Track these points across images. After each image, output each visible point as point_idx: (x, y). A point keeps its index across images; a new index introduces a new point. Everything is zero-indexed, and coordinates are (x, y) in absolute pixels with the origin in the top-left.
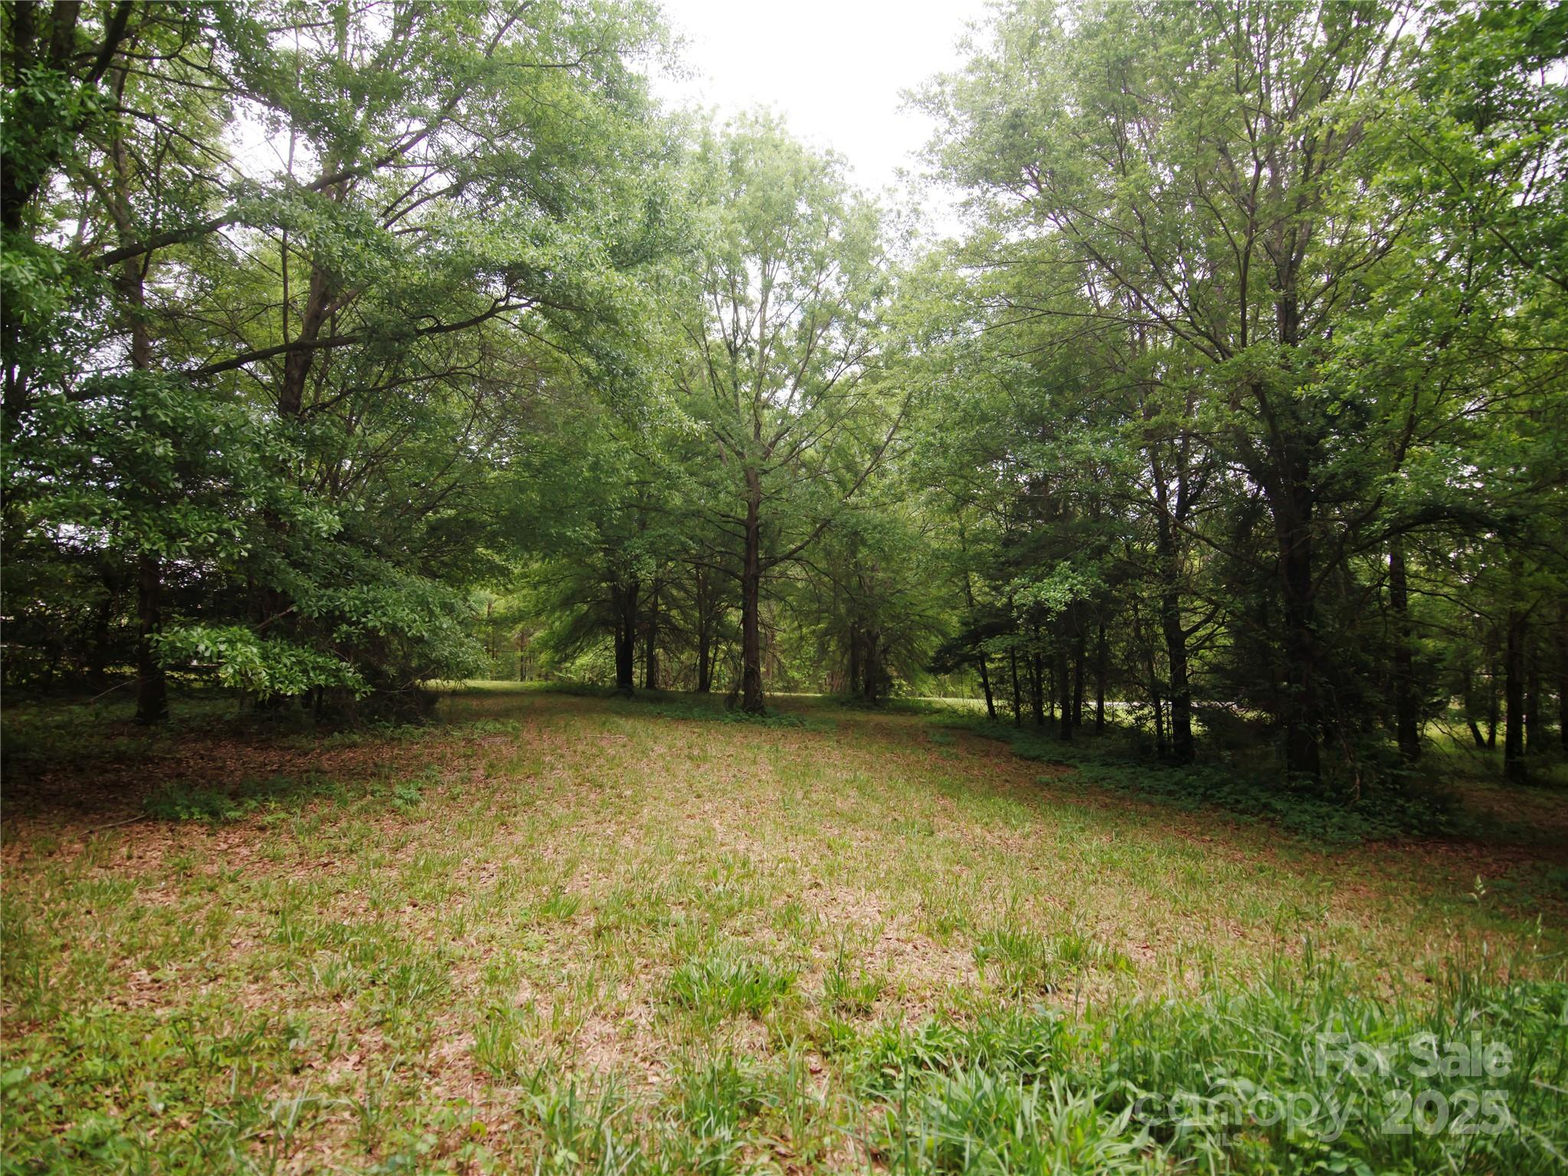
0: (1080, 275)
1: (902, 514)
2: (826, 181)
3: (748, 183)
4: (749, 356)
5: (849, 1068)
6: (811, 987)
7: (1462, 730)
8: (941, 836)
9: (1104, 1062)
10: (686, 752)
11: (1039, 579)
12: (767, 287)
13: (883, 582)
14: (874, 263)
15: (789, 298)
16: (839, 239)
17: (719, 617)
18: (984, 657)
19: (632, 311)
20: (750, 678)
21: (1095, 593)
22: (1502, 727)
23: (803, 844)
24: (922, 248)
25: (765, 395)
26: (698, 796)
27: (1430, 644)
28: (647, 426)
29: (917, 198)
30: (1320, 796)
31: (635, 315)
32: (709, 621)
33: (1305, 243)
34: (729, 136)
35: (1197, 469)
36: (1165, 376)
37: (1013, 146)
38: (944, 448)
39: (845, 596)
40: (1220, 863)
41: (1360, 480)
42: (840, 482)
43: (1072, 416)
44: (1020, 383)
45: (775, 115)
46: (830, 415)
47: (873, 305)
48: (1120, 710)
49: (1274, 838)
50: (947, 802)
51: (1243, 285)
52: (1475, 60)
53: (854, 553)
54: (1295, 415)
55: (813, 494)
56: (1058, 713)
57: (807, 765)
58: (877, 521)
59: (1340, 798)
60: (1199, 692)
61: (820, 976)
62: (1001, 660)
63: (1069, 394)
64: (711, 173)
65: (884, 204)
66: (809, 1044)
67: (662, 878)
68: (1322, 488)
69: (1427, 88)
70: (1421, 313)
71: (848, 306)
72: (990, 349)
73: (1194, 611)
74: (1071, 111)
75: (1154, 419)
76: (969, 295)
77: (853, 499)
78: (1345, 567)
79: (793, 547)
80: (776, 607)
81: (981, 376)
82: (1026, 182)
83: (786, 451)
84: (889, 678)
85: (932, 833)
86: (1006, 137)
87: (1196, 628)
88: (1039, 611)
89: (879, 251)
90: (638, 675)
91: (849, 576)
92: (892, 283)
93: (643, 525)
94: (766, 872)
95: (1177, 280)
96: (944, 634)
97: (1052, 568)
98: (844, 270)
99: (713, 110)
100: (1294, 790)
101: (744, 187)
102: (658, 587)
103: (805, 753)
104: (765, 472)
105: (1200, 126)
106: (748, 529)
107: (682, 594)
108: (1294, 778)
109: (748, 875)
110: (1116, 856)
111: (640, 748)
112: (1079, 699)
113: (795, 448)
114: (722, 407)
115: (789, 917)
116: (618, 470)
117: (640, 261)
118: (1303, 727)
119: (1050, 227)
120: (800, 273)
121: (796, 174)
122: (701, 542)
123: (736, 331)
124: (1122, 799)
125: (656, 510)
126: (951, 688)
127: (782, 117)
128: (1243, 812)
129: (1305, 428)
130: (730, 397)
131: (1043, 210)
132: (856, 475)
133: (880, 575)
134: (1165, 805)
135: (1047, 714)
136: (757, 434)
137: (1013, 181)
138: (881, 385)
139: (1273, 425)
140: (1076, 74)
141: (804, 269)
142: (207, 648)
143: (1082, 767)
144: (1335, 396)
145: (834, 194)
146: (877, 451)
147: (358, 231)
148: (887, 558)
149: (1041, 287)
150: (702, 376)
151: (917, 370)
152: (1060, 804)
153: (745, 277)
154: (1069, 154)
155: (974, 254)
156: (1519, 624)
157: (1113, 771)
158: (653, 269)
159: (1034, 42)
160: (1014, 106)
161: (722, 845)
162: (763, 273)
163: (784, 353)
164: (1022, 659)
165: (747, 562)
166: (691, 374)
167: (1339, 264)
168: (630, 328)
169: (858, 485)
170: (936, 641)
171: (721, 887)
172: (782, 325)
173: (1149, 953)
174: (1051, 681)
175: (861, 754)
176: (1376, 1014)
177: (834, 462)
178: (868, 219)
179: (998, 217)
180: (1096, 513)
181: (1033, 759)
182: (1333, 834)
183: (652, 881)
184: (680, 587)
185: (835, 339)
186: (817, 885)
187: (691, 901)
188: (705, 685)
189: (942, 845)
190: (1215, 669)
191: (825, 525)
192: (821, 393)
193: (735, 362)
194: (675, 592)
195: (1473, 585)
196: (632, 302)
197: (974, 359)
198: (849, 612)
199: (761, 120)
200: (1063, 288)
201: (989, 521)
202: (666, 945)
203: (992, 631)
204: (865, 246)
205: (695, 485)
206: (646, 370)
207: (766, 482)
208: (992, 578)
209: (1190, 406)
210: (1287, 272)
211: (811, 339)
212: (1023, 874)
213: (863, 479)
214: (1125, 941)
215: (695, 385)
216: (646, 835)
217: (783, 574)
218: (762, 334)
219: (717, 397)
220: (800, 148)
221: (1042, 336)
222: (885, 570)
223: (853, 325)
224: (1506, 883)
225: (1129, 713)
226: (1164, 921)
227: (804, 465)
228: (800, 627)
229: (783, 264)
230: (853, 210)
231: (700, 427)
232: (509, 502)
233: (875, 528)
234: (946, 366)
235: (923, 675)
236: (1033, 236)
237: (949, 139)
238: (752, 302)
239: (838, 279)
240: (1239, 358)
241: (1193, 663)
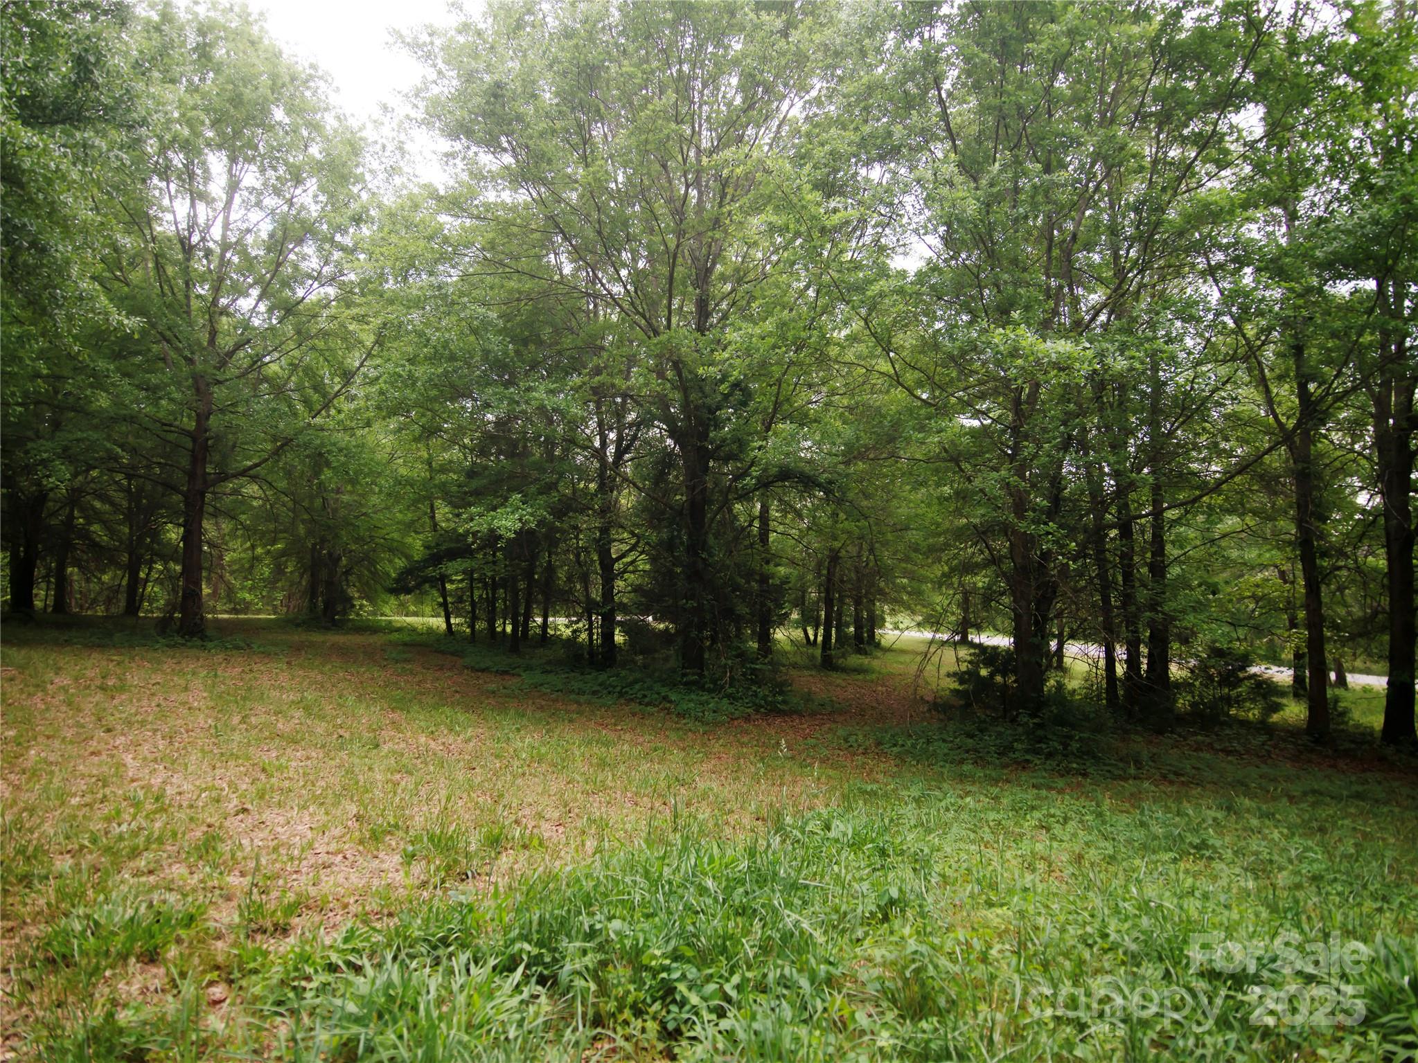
0: (546, 244)
1: (370, 440)
2: (308, 94)
3: (218, 71)
4: (206, 256)
5: (257, 990)
6: (225, 916)
7: (798, 634)
8: (385, 749)
9: (507, 930)
10: (98, 683)
11: (494, 509)
12: (233, 186)
13: (348, 506)
14: (355, 190)
15: (258, 204)
16: (318, 156)
17: (156, 534)
18: (444, 579)
19: (44, 176)
20: (189, 600)
21: (541, 523)
22: (821, 631)
23: (233, 771)
24: (404, 187)
25: (223, 301)
26: (109, 730)
27: (782, 570)
28: (60, 315)
29: (403, 137)
30: (702, 688)
31: (50, 182)
32: (141, 539)
33: (718, 257)
34: (196, 15)
35: (631, 425)
36: (612, 344)
37: (493, 113)
38: (412, 380)
39: (306, 517)
40: (626, 747)
41: (742, 444)
42: (306, 402)
43: (534, 366)
44: (487, 330)
45: (254, 9)
46: (299, 332)
47: (351, 230)
48: (561, 625)
49: (668, 724)
50: (395, 716)
51: (671, 279)
52: (827, 147)
53: (317, 474)
54: (701, 389)
55: (274, 410)
56: (509, 629)
57: (250, 689)
58: (343, 445)
59: (717, 689)
60: (624, 608)
61: (235, 903)
62: (461, 581)
63: (532, 347)
64: (165, 47)
65: (369, 134)
66: (214, 975)
67: (46, 826)
68: (718, 447)
69: (801, 158)
70: (782, 325)
71: (325, 227)
72: (462, 294)
73: (622, 541)
74: (548, 97)
75: (597, 378)
76: (446, 240)
77: (318, 420)
78: (730, 511)
79: (249, 463)
80: (226, 526)
81: (454, 318)
82: (505, 150)
83: (246, 363)
84: (351, 599)
85: (377, 746)
86: (488, 103)
87: (623, 556)
88: (493, 537)
89: (360, 179)
90: (42, 597)
91: (312, 498)
92: (372, 213)
93: (56, 425)
94: (185, 804)
95: (624, 265)
96: (408, 557)
97: (506, 499)
98: (322, 189)
100: (686, 684)
101: (211, 74)
102: (75, 497)
103: (248, 677)
104: (219, 382)
105: (647, 141)
106: (194, 440)
107: (107, 507)
108: (684, 675)
109: (163, 810)
110: (543, 750)
111: (33, 681)
112: (528, 616)
113: (256, 362)
114: (169, 306)
115: (207, 847)
116: (21, 359)
117: (63, 122)
118: (694, 634)
119: (523, 196)
120: (273, 181)
121: (274, 77)
122: (134, 451)
123: (191, 228)
124: (556, 700)
125: (73, 409)
126: (412, 608)
128: (647, 704)
129: (708, 401)
130: (180, 296)
131: (518, 178)
132: (324, 396)
133: (345, 498)
134: (589, 703)
135: (499, 629)
136: (212, 341)
137: (492, 144)
138: (355, 311)
139: (686, 396)
140: (551, 66)
141: (278, 179)
143: (524, 675)
144: (725, 378)
145: (315, 111)
146: (348, 376)
148: (354, 482)
149: (514, 246)
150: (146, 268)
151: (391, 302)
152: (502, 708)
153: (206, 171)
154: (542, 134)
155: (454, 203)
156: (834, 557)
157: (551, 678)
158: (78, 135)
159: (520, 25)
160: (497, 77)
161: (133, 781)
162: (230, 171)
163: (249, 263)
164: (480, 580)
165: (192, 475)
166: (131, 264)
167: (739, 276)
168: (41, 196)
169: (326, 406)
170: (400, 563)
171: (124, 827)
172: (248, 231)
173: (561, 829)
174: (505, 601)
175: (312, 674)
176: (716, 850)
177: (301, 381)
178: (351, 145)
179: (478, 175)
180: (550, 454)
181: (483, 671)
182: (709, 716)
183: (31, 831)
184: (104, 498)
185: (309, 256)
186: (245, 810)
187: (82, 847)
188: (133, 606)
189: (386, 756)
190: (637, 589)
191: (284, 444)
192: (290, 309)
193: (188, 260)
194: (98, 504)
195: (809, 528)
196: (46, 167)
197: (446, 302)
198: (310, 533)
199: (236, 9)
200: (532, 252)
201: (455, 453)
202: (42, 901)
203: (452, 555)
204: (346, 171)
205: (127, 388)
206: (62, 249)
207: (219, 393)
208: (455, 506)
209: (629, 372)
210: (703, 276)
211: (281, 252)
212: (460, 776)
213: (331, 401)
214: (542, 823)
215: (135, 276)
216: (29, 780)
217: (236, 492)
218: (224, 236)
219: (163, 294)
220: (281, 53)
221: (511, 291)
222: (351, 493)
223: (327, 246)
224: (813, 741)
225: (567, 626)
226: (576, 800)
227: (266, 379)
228: (253, 547)
229: (253, 168)
230: (335, 131)
231: (132, 323)
233: (341, 450)
234: (418, 303)
235: (385, 596)
236: (509, 200)
237: (435, 90)
238: (214, 200)
239: (316, 196)
240: (663, 338)
241: (619, 584)
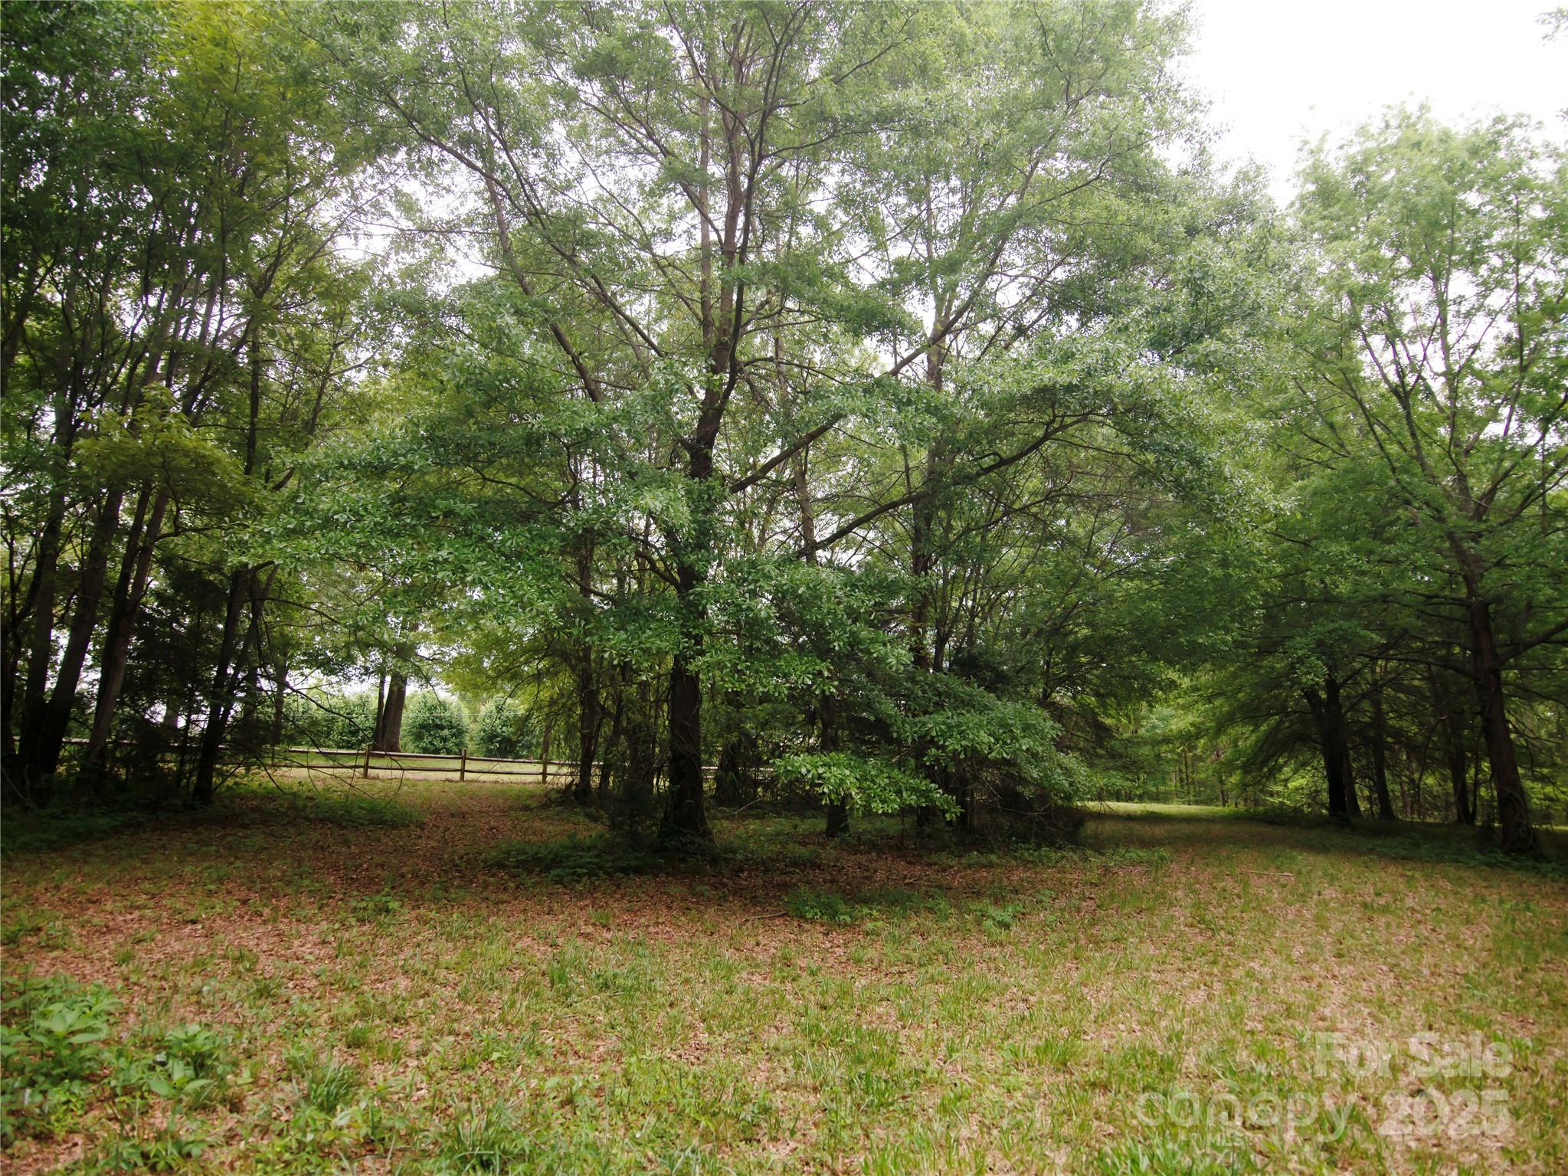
99: (1323, 139)
106: (1470, 609)
127: (1422, 107)
136: (1463, 487)
142: (809, 771)
147: (909, 400)
172: (1475, 346)
193: (1409, 407)
229: (1461, 273)
232: (1130, 613)
